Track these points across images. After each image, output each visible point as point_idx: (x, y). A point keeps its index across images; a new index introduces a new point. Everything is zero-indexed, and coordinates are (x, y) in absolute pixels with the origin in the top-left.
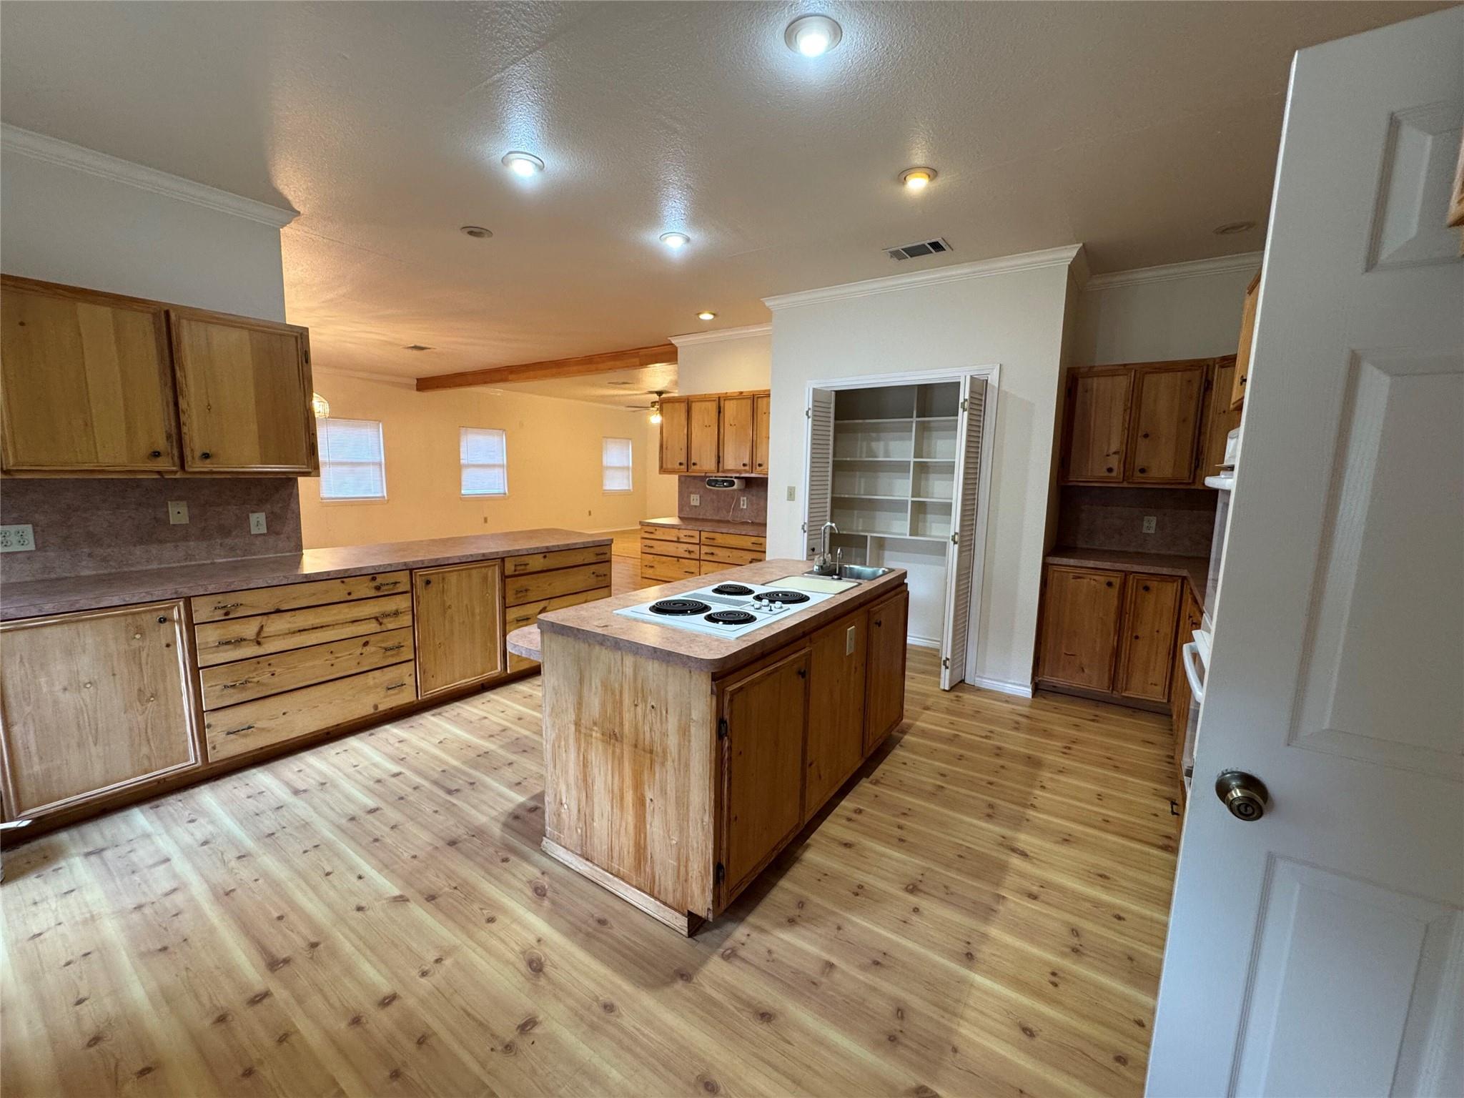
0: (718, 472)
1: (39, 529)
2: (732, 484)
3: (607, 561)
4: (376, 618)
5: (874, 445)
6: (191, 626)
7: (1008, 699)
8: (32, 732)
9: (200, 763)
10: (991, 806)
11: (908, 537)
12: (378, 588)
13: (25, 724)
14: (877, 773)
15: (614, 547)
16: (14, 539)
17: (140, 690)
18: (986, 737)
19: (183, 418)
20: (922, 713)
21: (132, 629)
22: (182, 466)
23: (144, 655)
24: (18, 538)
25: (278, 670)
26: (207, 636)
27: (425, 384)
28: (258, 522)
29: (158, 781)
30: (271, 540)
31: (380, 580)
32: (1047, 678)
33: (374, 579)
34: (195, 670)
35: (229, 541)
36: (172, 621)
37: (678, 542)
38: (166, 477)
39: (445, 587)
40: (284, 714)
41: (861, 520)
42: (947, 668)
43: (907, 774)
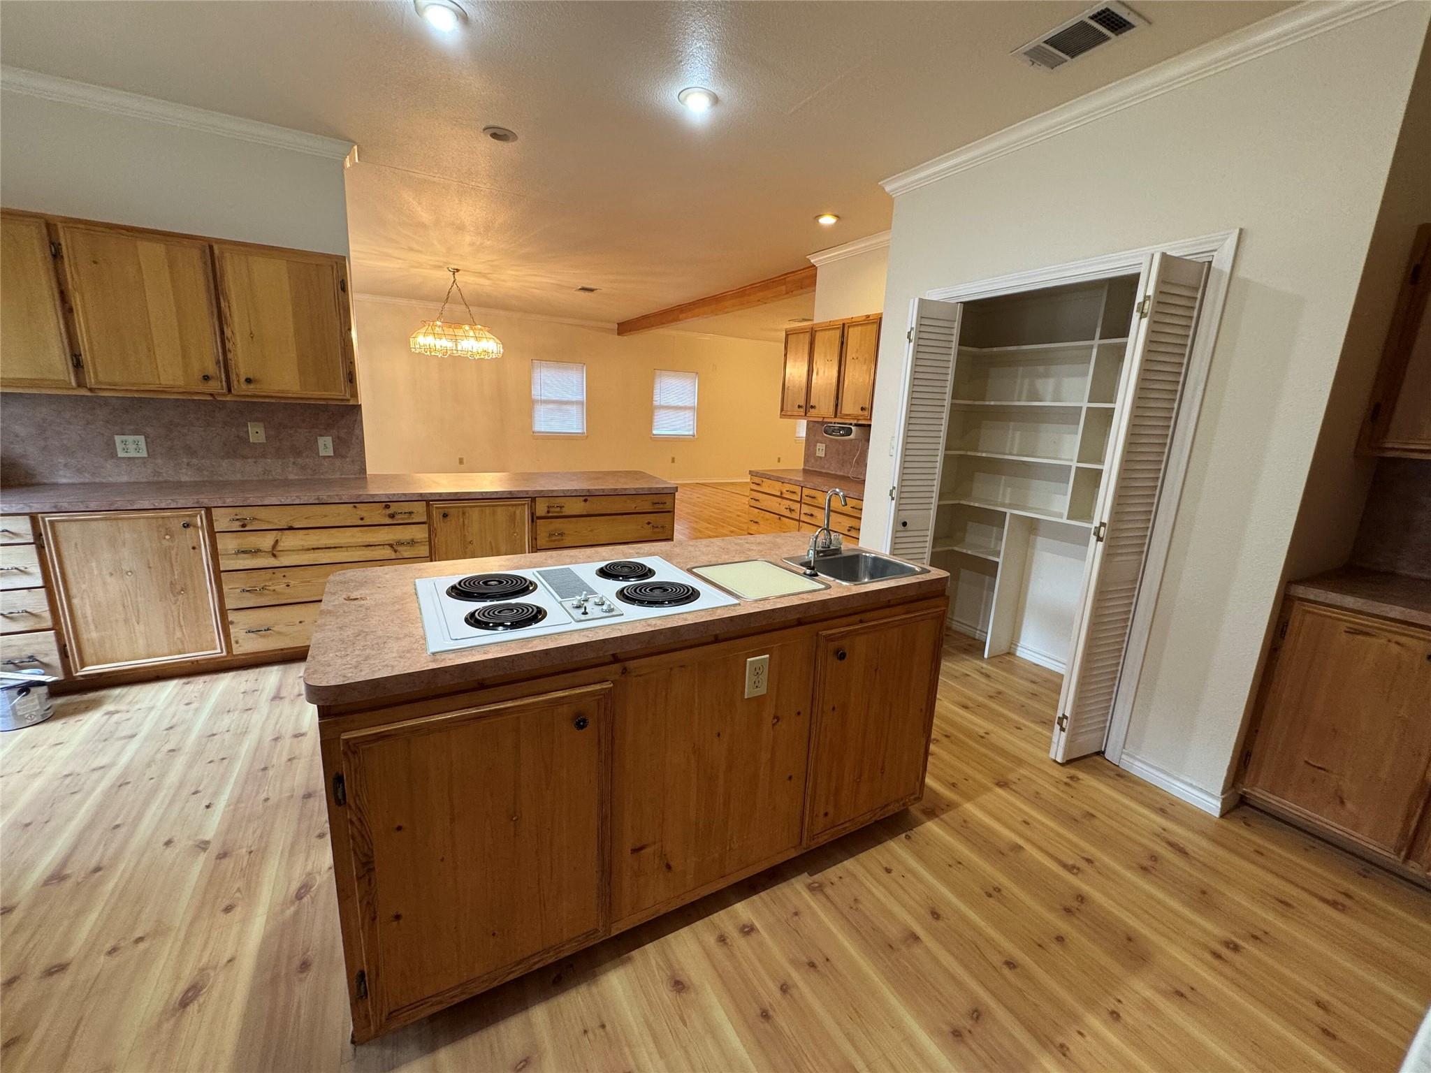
0: (835, 417)
1: (149, 440)
2: (849, 432)
3: (669, 512)
4: (391, 546)
5: (1039, 383)
6: (212, 534)
7: (1166, 806)
8: (88, 606)
9: (224, 654)
10: (977, 1014)
11: (1064, 520)
12: (392, 516)
13: (82, 598)
14: (832, 873)
15: (677, 495)
16: (132, 447)
17: (171, 583)
18: (1072, 869)
19: (229, 345)
20: (988, 789)
21: (163, 531)
22: (229, 390)
23: (173, 552)
24: (135, 446)
25: (292, 583)
26: (227, 544)
27: (625, 328)
28: (325, 445)
29: (192, 662)
30: (338, 462)
31: (394, 508)
32: (1259, 793)
33: (387, 507)
34: (218, 573)
35: (300, 461)
36: (195, 526)
37: (781, 497)
38: (219, 399)
39: (466, 522)
40: (300, 622)
41: (1009, 490)
42: (1062, 729)
43: (879, 892)
